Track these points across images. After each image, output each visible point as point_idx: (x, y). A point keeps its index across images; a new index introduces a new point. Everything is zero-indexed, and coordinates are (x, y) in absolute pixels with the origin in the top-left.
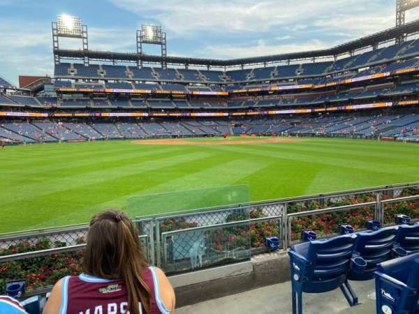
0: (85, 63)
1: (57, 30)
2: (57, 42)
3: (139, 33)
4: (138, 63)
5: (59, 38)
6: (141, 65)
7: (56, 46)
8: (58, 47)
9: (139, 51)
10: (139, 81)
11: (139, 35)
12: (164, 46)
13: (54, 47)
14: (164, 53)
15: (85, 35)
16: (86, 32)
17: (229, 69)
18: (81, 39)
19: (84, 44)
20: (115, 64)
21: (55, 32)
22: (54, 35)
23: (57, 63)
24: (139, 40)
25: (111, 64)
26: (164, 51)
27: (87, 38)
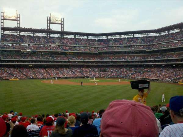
0: (17, 34)
1: (3, 16)
2: (3, 23)
3: (49, 18)
4: (47, 34)
5: (4, 20)
6: (49, 36)
7: (2, 25)
8: (3, 26)
9: (48, 28)
10: (47, 45)
11: (49, 19)
12: (62, 25)
13: (1, 26)
14: (62, 29)
15: (18, 19)
16: (19, 18)
17: (99, 38)
18: (17, 21)
19: (18, 24)
20: (35, 35)
21: (2, 17)
22: (1, 19)
23: (2, 35)
24: (48, 22)
25: (32, 35)
26: (62, 28)
27: (19, 21)
